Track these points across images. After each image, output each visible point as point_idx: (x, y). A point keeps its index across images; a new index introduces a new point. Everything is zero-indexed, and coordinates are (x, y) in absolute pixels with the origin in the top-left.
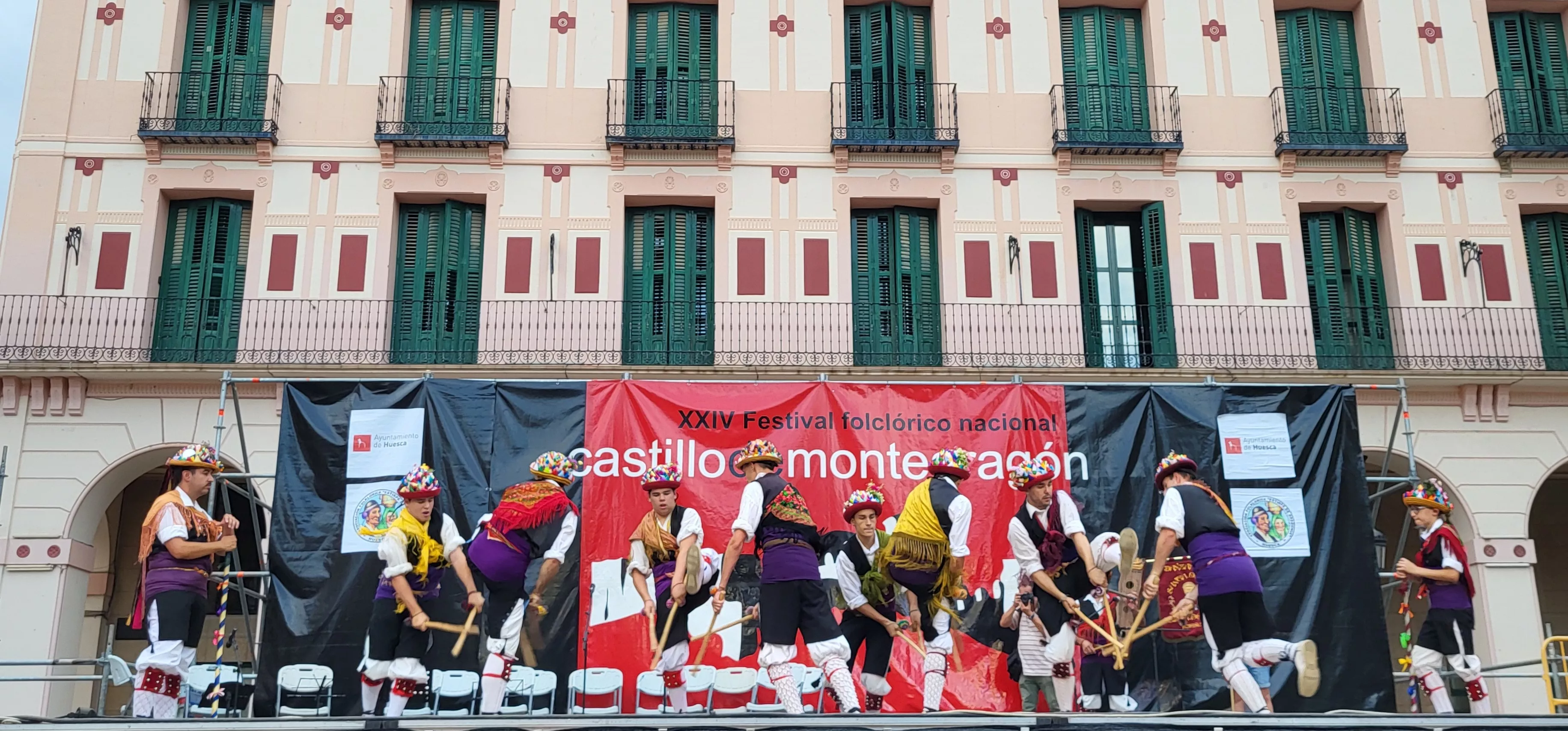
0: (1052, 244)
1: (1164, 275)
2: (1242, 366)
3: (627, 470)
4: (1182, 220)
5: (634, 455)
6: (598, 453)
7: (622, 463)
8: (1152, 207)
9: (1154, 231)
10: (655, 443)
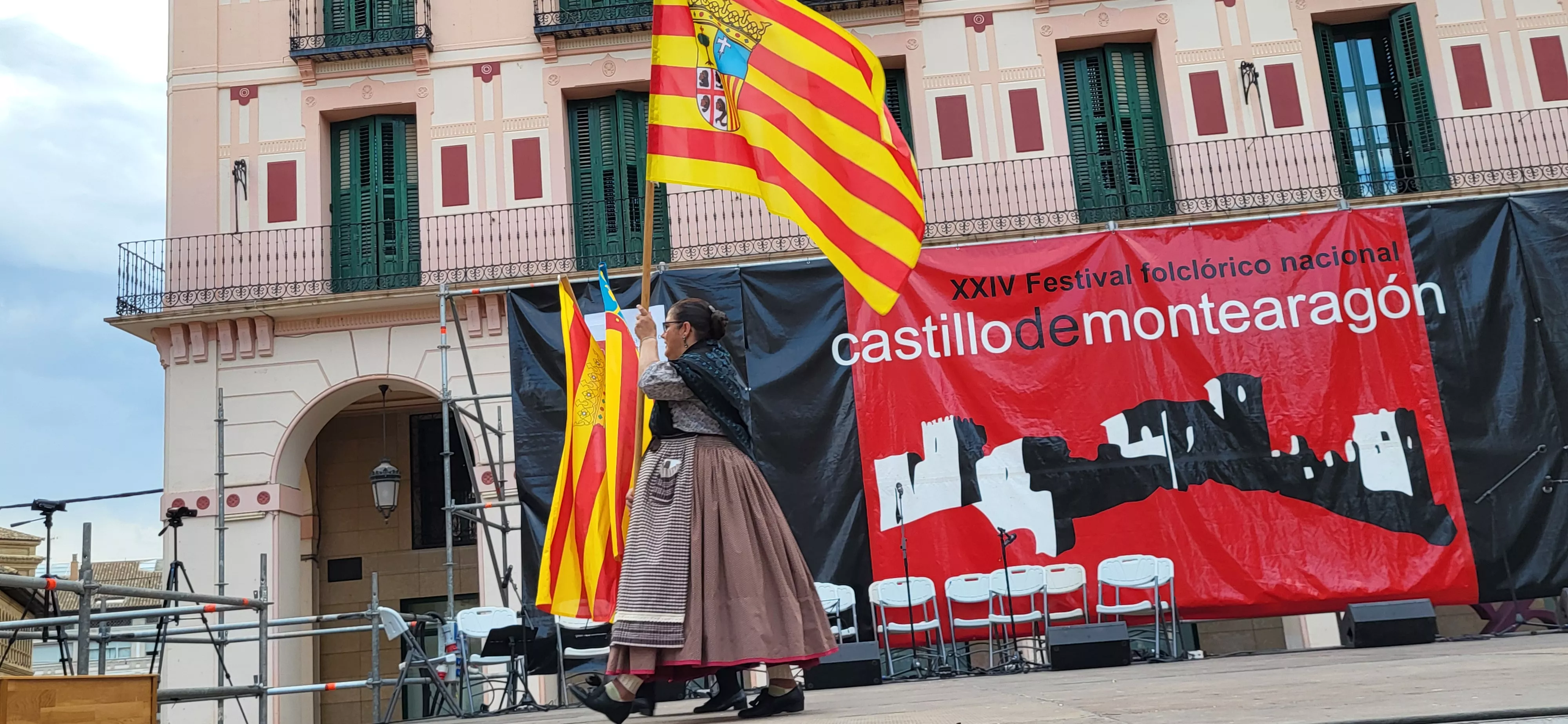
0: (1291, 66)
1: (1425, 86)
2: (1531, 179)
3: (899, 353)
4: (1439, 22)
5: (906, 336)
6: (865, 338)
7: (894, 346)
8: (1403, 11)
9: (1408, 39)
10: (928, 320)
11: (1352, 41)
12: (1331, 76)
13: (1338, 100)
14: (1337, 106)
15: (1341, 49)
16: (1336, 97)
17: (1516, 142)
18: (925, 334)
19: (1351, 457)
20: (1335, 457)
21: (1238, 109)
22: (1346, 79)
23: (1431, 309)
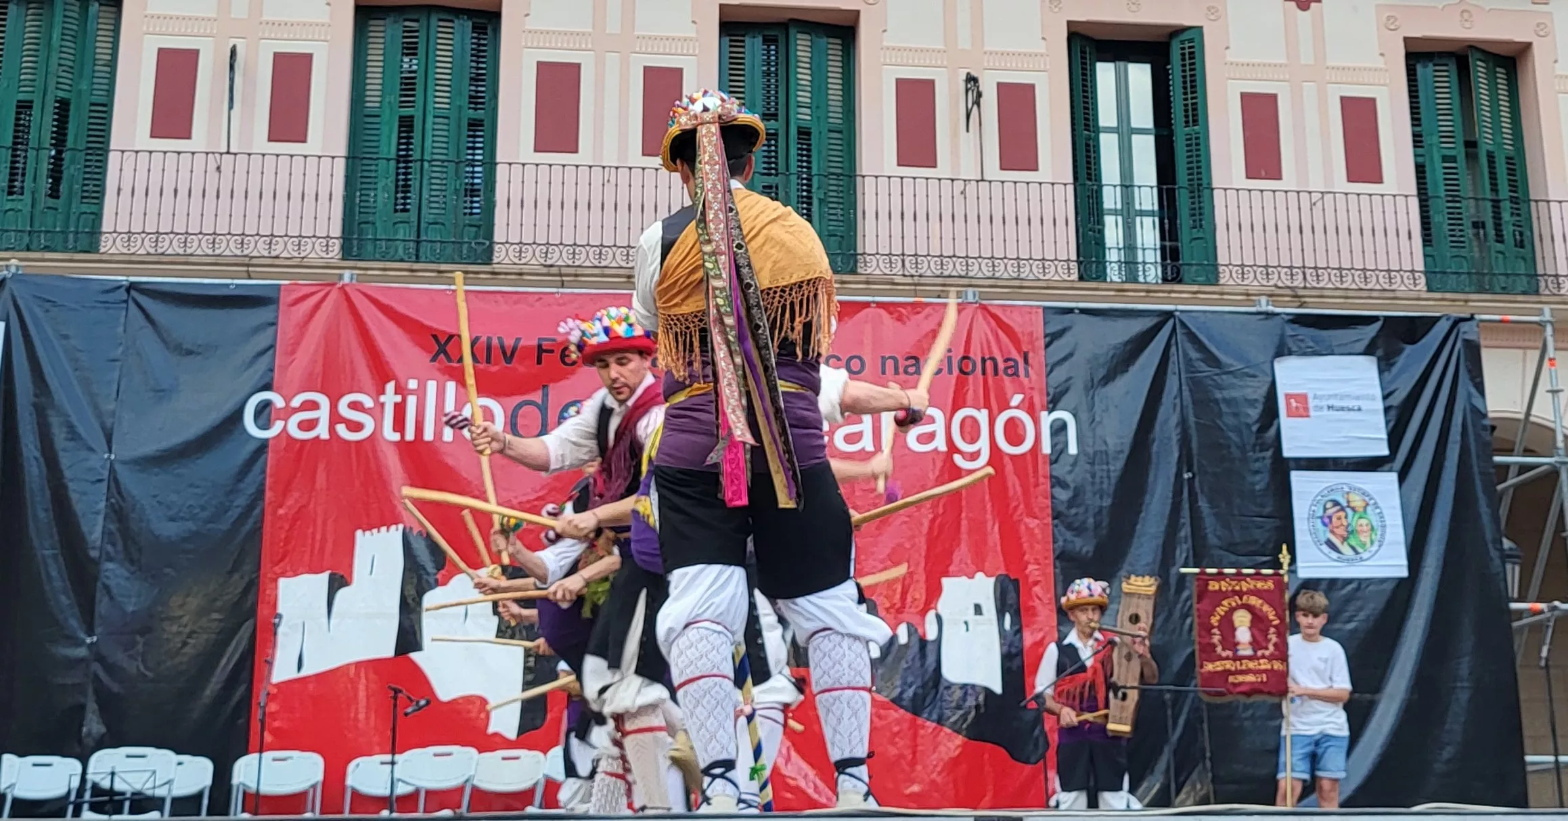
0: (1032, 87)
1: (1201, 141)
2: (1315, 284)
3: (341, 429)
4: (1230, 57)
5: (355, 406)
6: (296, 402)
7: (335, 418)
8: (1185, 36)
9: (1188, 73)
10: (390, 387)
11: (1121, 64)
12: (1086, 108)
13: (1091, 143)
14: (1088, 151)
15: (1105, 73)
16: (1089, 138)
17: (1301, 232)
18: (382, 405)
19: (931, 635)
20: (911, 632)
21: (955, 135)
22: (1107, 115)
23: (1059, 447)
